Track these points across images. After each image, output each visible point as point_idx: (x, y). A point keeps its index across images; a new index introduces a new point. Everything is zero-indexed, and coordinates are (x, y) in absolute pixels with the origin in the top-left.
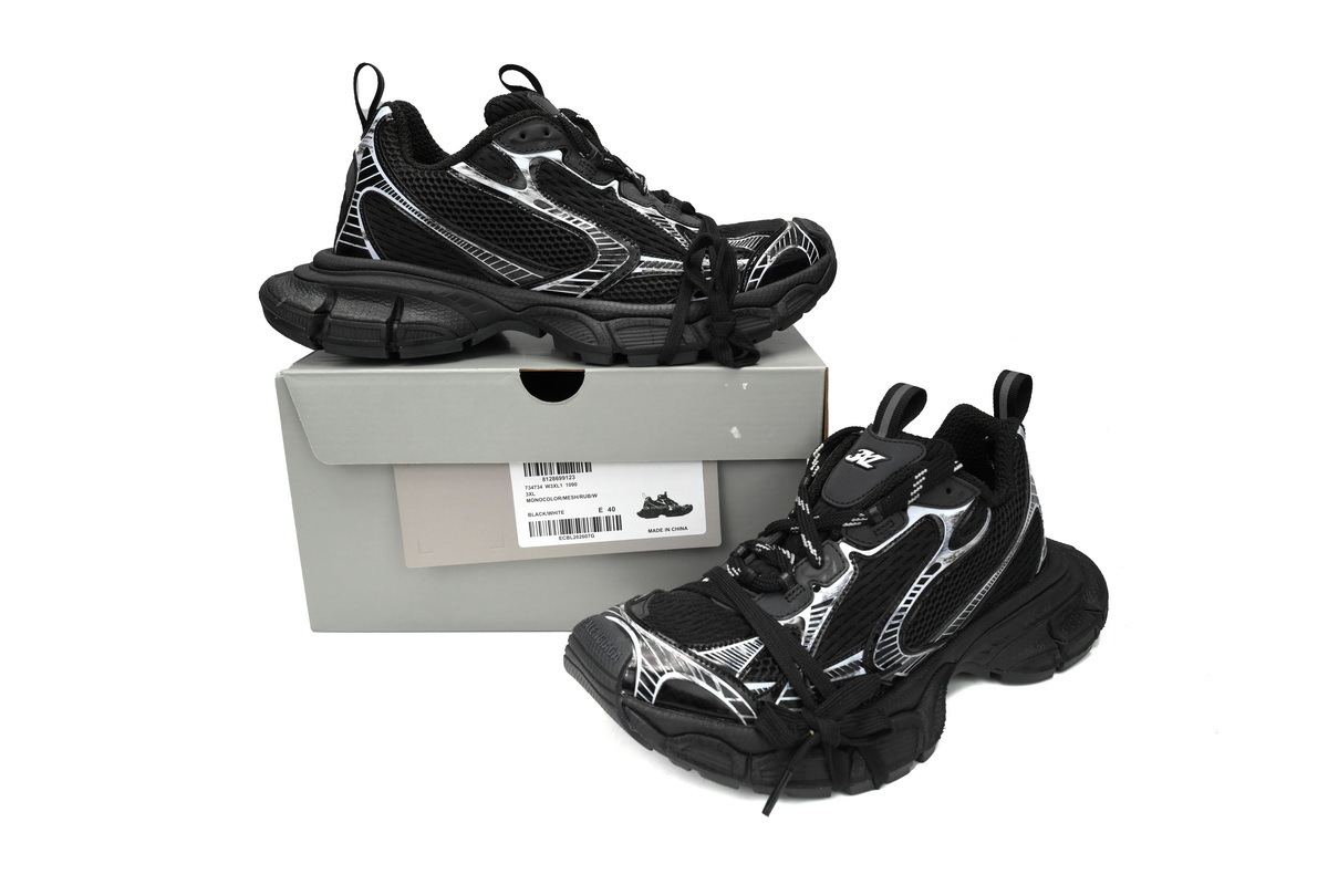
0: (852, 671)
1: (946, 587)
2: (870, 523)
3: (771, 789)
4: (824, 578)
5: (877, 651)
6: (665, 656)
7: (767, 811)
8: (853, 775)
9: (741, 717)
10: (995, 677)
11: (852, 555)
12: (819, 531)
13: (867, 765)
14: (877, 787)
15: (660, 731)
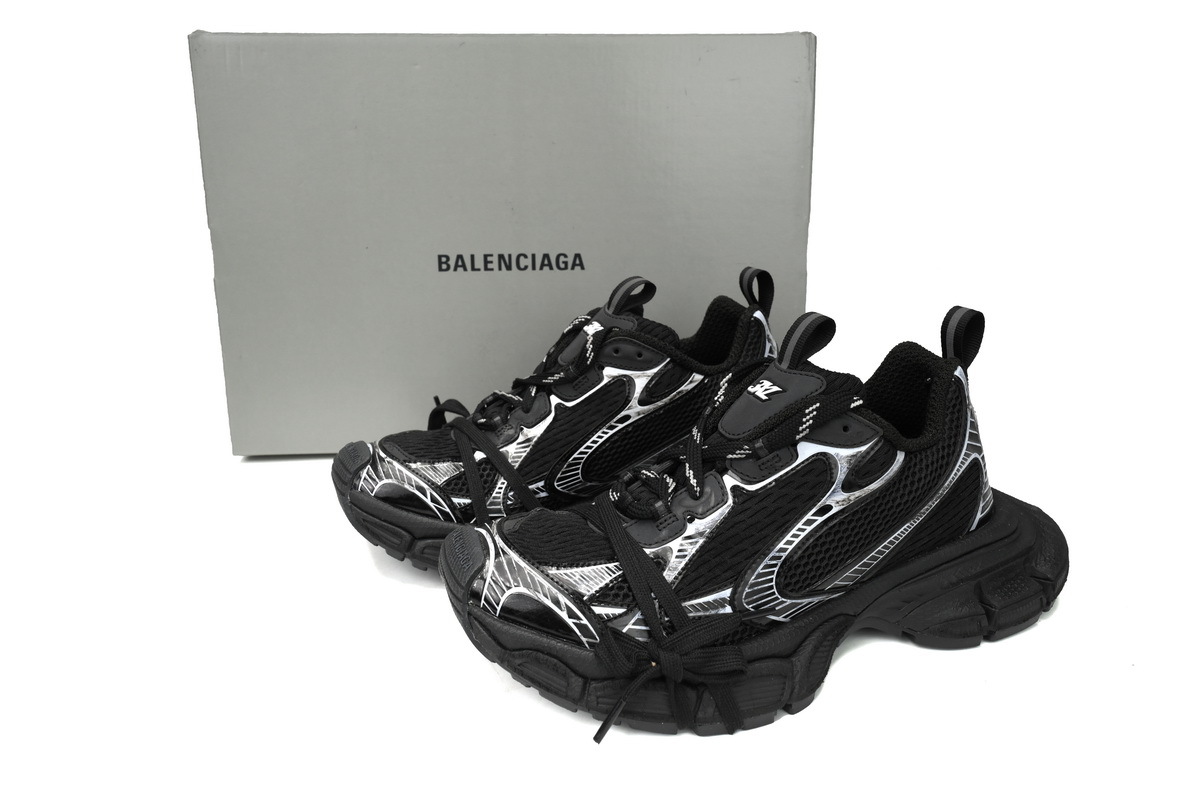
0: (717, 608)
1: (838, 532)
2: (754, 456)
3: (605, 716)
4: (700, 510)
5: (747, 590)
6: (516, 571)
7: (598, 738)
8: (700, 715)
9: (584, 640)
10: (907, 636)
11: (735, 489)
12: (704, 461)
13: (717, 706)
14: (731, 731)
15: (499, 644)
